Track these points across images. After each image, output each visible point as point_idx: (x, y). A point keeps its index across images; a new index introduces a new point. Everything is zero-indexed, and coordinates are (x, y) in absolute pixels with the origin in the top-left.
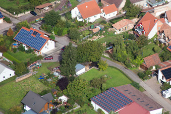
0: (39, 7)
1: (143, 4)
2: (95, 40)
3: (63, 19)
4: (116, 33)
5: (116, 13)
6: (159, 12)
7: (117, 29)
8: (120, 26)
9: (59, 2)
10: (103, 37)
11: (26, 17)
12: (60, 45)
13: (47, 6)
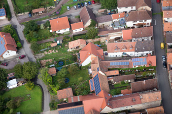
0: (34, 11)
1: (109, 23)
2: (49, 53)
3: (42, 26)
4: (68, 51)
5: (82, 29)
6: (113, 36)
7: (70, 48)
8: (72, 45)
9: (54, 7)
10: (57, 51)
11: (24, 17)
12: (23, 52)
13: (40, 11)
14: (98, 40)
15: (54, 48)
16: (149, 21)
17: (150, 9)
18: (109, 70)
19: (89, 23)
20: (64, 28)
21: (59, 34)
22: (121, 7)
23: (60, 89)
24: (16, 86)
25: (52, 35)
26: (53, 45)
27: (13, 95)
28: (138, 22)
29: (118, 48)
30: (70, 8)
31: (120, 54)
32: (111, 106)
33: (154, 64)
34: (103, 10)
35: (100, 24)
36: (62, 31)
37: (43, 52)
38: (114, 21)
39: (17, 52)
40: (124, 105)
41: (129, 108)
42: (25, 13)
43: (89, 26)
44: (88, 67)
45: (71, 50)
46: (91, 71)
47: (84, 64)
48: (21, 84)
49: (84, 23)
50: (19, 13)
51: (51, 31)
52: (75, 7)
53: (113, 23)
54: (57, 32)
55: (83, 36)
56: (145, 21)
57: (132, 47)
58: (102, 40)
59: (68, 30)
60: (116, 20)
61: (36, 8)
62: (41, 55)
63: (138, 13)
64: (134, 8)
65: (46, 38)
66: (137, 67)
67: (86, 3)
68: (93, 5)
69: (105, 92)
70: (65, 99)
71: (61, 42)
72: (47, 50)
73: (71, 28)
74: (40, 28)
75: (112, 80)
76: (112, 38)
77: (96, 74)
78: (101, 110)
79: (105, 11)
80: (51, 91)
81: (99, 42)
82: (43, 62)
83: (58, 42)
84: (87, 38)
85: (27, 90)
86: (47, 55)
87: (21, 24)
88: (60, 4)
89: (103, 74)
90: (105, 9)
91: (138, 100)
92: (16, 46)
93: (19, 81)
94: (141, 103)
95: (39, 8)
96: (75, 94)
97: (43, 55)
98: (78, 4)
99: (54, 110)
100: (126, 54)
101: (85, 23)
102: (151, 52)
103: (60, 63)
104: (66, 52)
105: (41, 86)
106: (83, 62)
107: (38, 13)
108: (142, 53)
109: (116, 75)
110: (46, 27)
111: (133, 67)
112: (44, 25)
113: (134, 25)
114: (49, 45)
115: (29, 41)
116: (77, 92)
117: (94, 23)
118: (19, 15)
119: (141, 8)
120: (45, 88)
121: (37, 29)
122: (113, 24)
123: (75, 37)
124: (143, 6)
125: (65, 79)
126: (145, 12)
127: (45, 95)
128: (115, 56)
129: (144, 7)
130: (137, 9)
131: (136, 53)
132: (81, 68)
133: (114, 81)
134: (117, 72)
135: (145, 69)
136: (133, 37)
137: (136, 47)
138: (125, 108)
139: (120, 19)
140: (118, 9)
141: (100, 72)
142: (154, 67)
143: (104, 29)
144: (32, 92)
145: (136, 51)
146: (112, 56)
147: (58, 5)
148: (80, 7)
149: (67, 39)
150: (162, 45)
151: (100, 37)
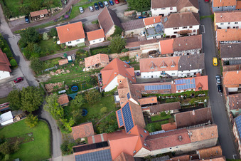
0: (33, 14)
1: (140, 31)
2: (57, 75)
3: (45, 36)
4: (84, 70)
5: (103, 39)
6: (146, 49)
7: (86, 66)
8: (90, 62)
9: (61, 9)
10: (68, 71)
11: (18, 23)
12: (19, 74)
13: (42, 14)
14: (125, 54)
15: (64, 67)
16: (196, 27)
17: (196, 11)
18: (144, 96)
19: (112, 31)
20: (77, 38)
21: (70, 47)
22: (155, 7)
23: (75, 125)
24: (12, 121)
25: (60, 48)
26: (62, 62)
27: (8, 135)
28: (181, 29)
29: (154, 66)
30: (84, 10)
31: (157, 74)
32: (149, 147)
33: (206, 88)
34: (131, 12)
35: (128, 32)
36: (74, 43)
37: (48, 72)
38: (147, 27)
39: (11, 73)
40: (166, 146)
41: (173, 149)
42: (20, 17)
43: (112, 36)
44: (114, 93)
45: (87, 70)
46: (117, 98)
47: (108, 89)
48: (18, 119)
49: (105, 30)
50: (11, 17)
51: (59, 43)
52: (91, 8)
53: (146, 30)
54: (67, 43)
55: (104, 50)
56: (191, 27)
57: (175, 64)
58: (132, 54)
59: (82, 40)
60: (150, 26)
61: (36, 10)
62: (46, 78)
63: (181, 16)
64: (175, 9)
65: (52, 52)
66: (181, 91)
67: (106, 3)
68: (116, 5)
69: (140, 127)
70: (83, 139)
71: (74, 59)
72: (54, 70)
73: (86, 39)
74: (42, 39)
75: (148, 111)
76: (146, 51)
77: (126, 102)
78: (135, 153)
79: (133, 14)
80: (62, 127)
81: (127, 58)
82: (50, 86)
83: (70, 58)
84: (110, 52)
85: (28, 126)
86: (54, 77)
87: (15, 32)
88: (69, 4)
89: (136, 103)
90: (133, 11)
91: (186, 138)
92: (8, 64)
93: (16, 114)
94: (190, 142)
95: (39, 9)
96: (97, 132)
97: (49, 76)
98: (96, 4)
99: (68, 154)
100: (166, 74)
101: (107, 31)
102: (200, 70)
103: (73, 89)
104: (81, 72)
105: (47, 121)
106: (106, 85)
107: (39, 17)
108: (188, 72)
109: (154, 104)
110: (51, 37)
111: (177, 92)
112: (48, 33)
113: (175, 33)
114: (56, 63)
115: (28, 57)
116: (100, 129)
117: (120, 30)
118: (11, 19)
119: (184, 8)
120: (54, 124)
121: (39, 40)
122: (146, 32)
123: (93, 51)
124: (186, 6)
125: (81, 110)
126: (190, 15)
127: (54, 134)
128: (150, 77)
129: (188, 8)
130: (178, 10)
131: (180, 72)
132: (103, 94)
133: (151, 112)
134: (154, 100)
135: (193, 95)
136: (175, 50)
137: (179, 64)
138: (168, 150)
139: (156, 25)
140: (152, 10)
141: (132, 100)
142: (206, 91)
143: (133, 39)
144: (35, 129)
145: (179, 70)
146: (146, 77)
147: (66, 6)
148: (98, 8)
149: (82, 53)
150: (215, 61)
151: (128, 50)
